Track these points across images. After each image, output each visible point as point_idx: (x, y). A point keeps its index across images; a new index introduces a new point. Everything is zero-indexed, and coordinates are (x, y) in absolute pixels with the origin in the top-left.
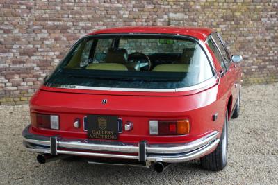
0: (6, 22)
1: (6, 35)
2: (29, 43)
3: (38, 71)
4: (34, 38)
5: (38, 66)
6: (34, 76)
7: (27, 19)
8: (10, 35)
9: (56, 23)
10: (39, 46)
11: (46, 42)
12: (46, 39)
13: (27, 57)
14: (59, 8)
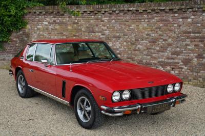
0: (165, 35)
1: (164, 42)
2: (177, 47)
3: (182, 65)
4: (181, 44)
5: (182, 62)
6: (179, 68)
7: (177, 32)
8: (166, 42)
9: (196, 35)
10: (184, 50)
11: (189, 47)
12: (189, 45)
13: (175, 56)
14: (200, 25)
